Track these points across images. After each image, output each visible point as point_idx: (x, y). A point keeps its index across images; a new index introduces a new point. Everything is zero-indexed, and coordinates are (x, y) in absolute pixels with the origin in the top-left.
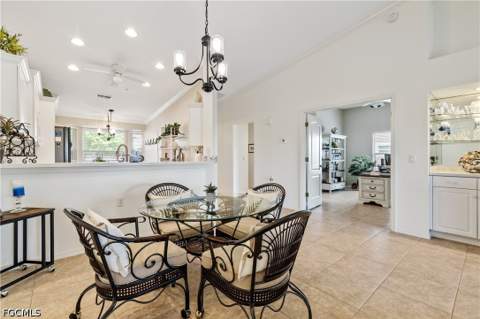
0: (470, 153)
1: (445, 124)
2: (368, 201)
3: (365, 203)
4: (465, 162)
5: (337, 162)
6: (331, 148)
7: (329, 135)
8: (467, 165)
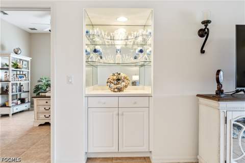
0: (114, 75)
1: (98, 48)
2: (43, 122)
3: (41, 125)
4: (111, 82)
5: (22, 83)
6: (11, 68)
7: (9, 55)
8: (112, 85)
